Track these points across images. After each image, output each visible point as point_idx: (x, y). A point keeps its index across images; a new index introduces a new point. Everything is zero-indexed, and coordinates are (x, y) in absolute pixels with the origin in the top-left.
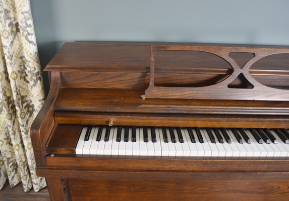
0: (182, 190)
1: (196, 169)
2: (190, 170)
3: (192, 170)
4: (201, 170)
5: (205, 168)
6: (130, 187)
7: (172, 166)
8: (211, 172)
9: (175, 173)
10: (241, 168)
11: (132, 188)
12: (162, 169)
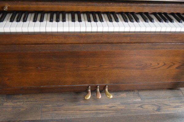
0: (78, 68)
1: (74, 42)
2: (69, 42)
3: (71, 42)
4: (78, 42)
5: (82, 41)
6: (37, 68)
7: (54, 39)
8: (86, 43)
9: (57, 45)
10: (110, 40)
11: (39, 68)
12: (47, 43)
